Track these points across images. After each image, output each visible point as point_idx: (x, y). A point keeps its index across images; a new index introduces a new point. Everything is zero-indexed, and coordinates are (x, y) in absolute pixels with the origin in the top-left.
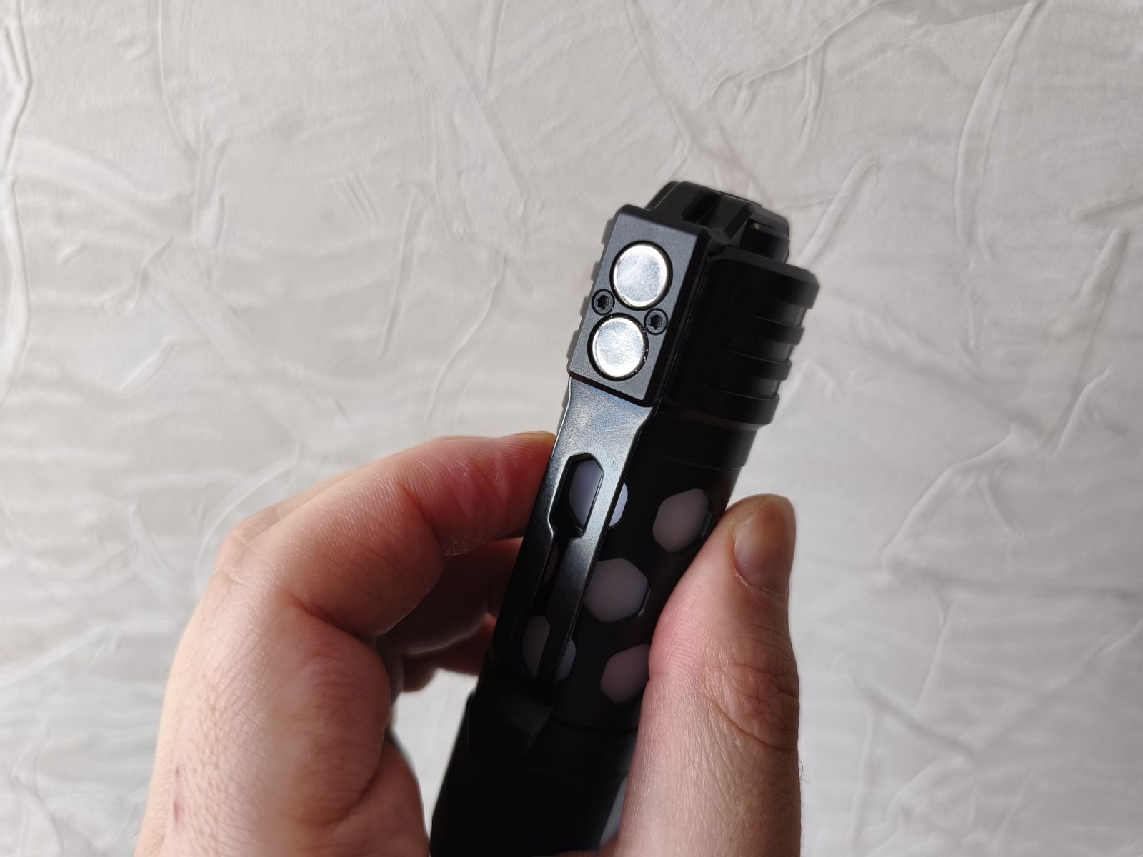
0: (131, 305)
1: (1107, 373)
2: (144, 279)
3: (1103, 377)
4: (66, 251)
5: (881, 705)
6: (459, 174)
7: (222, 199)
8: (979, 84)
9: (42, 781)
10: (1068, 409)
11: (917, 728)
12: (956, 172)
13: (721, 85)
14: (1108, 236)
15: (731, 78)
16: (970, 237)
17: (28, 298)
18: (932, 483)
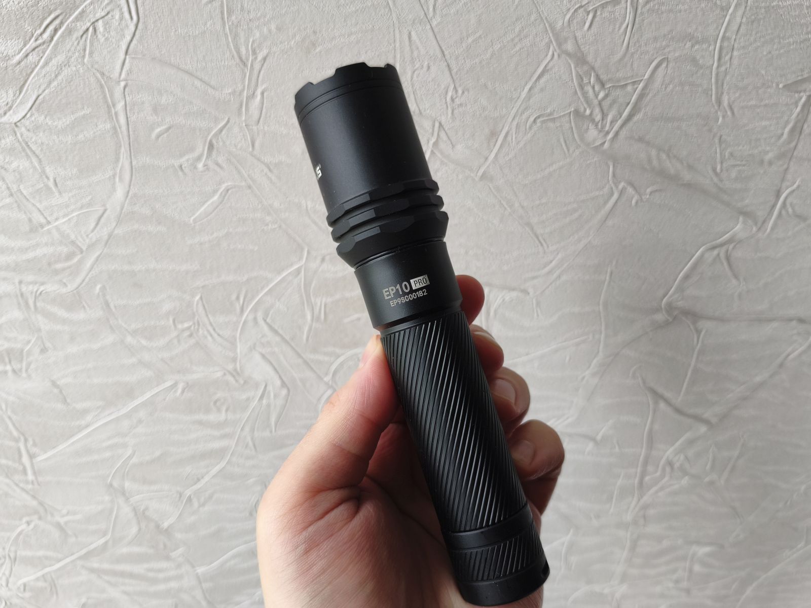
0: (200, 166)
1: (797, 184)
2: (211, 146)
3: (795, 186)
4: (158, 130)
5: (658, 396)
6: (414, 72)
7: (262, 93)
8: (730, 8)
9: (127, 484)
10: (774, 206)
11: (678, 411)
12: (714, 61)
13: (576, 11)
14: (801, 98)
15: (581, 7)
16: (719, 102)
17: (131, 162)
18: (694, 255)
